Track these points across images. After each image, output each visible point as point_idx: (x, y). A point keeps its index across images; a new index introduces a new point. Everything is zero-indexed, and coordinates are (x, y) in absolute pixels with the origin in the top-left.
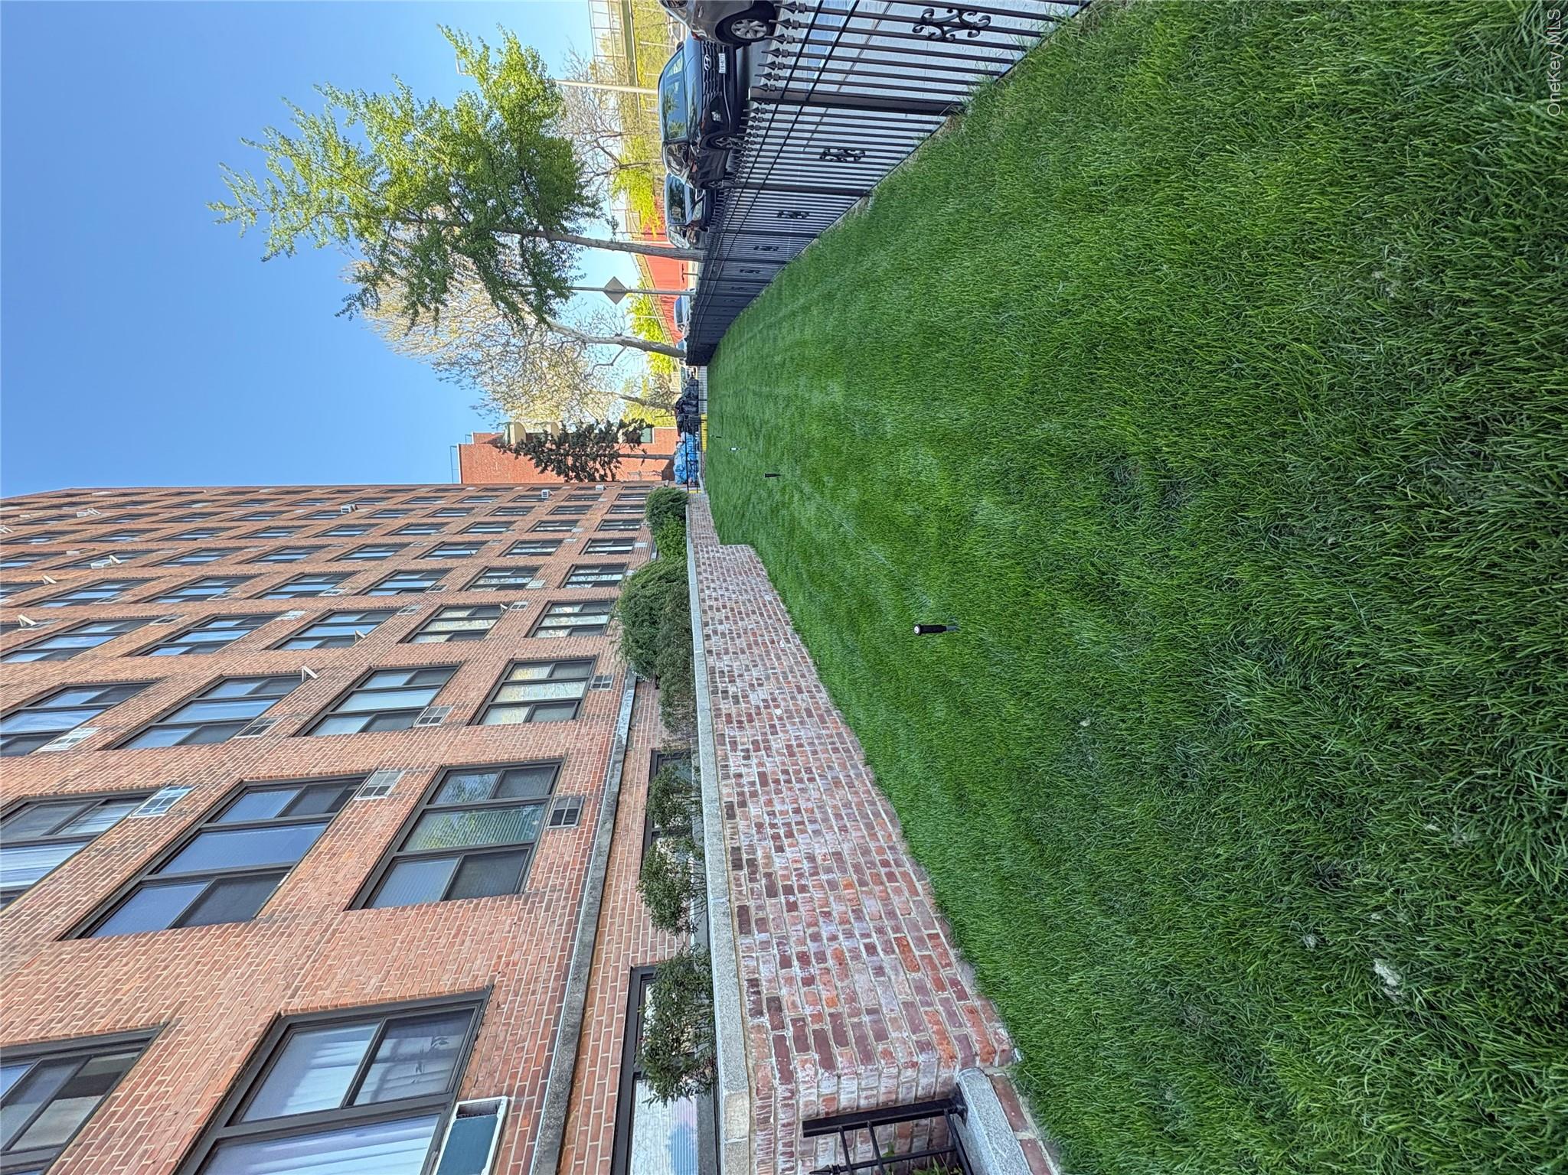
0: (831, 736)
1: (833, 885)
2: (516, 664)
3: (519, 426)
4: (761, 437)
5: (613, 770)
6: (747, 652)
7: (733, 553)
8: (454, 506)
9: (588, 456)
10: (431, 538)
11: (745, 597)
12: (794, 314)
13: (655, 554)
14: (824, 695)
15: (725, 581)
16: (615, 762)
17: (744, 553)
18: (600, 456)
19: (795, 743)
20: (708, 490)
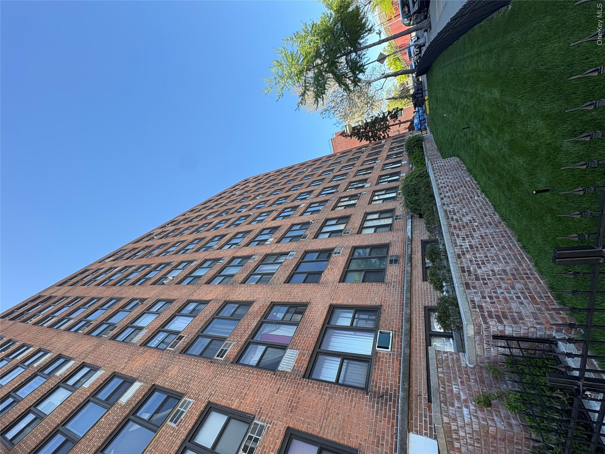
0: (501, 232)
1: (502, 279)
2: (367, 214)
3: (350, 125)
4: (459, 109)
5: (408, 247)
6: (460, 203)
7: (449, 162)
8: (335, 162)
9: (377, 130)
10: (331, 175)
11: (457, 180)
12: (472, 56)
13: (411, 166)
14: (497, 216)
15: (447, 175)
16: (408, 245)
17: (454, 161)
18: (382, 129)
19: (484, 235)
20: (432, 132)
